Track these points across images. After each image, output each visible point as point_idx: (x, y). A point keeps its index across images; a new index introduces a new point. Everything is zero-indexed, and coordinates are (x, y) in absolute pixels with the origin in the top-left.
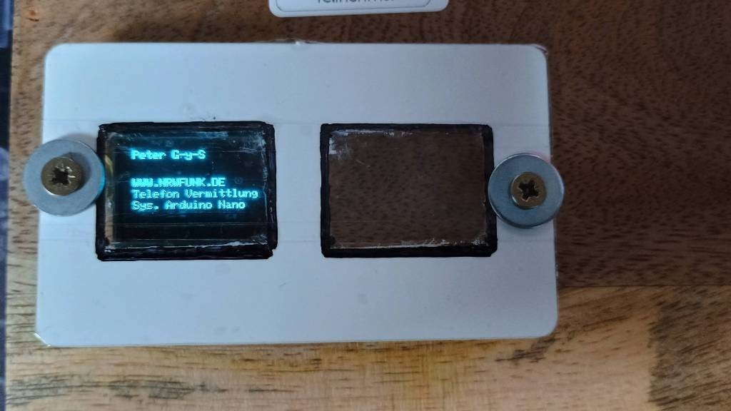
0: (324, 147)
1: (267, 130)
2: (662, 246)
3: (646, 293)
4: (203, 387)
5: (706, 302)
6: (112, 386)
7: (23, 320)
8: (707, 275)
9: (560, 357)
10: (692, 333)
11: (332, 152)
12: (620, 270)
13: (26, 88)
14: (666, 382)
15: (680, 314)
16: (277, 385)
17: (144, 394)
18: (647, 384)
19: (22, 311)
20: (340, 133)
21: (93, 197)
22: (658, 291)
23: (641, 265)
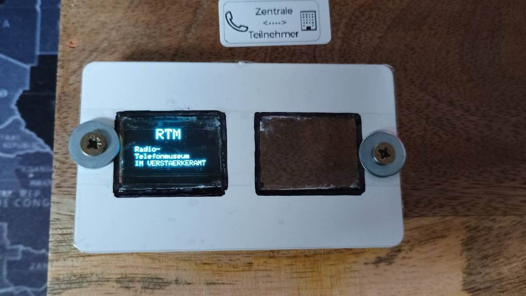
0: (257, 126)
1: (222, 116)
2: (467, 191)
3: (458, 221)
4: (177, 281)
5: (496, 226)
6: (118, 281)
7: (61, 238)
8: (496, 209)
9: (405, 261)
10: (488, 246)
11: (262, 129)
12: (442, 206)
13: (66, 90)
14: (472, 278)
15: (479, 234)
16: (225, 280)
17: (138, 286)
18: (461, 279)
19: (60, 232)
20: (267, 118)
21: (113, 157)
22: (466, 219)
23: (454, 202)
